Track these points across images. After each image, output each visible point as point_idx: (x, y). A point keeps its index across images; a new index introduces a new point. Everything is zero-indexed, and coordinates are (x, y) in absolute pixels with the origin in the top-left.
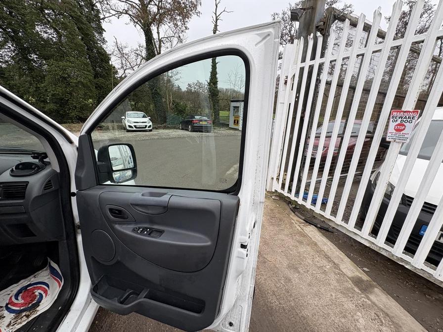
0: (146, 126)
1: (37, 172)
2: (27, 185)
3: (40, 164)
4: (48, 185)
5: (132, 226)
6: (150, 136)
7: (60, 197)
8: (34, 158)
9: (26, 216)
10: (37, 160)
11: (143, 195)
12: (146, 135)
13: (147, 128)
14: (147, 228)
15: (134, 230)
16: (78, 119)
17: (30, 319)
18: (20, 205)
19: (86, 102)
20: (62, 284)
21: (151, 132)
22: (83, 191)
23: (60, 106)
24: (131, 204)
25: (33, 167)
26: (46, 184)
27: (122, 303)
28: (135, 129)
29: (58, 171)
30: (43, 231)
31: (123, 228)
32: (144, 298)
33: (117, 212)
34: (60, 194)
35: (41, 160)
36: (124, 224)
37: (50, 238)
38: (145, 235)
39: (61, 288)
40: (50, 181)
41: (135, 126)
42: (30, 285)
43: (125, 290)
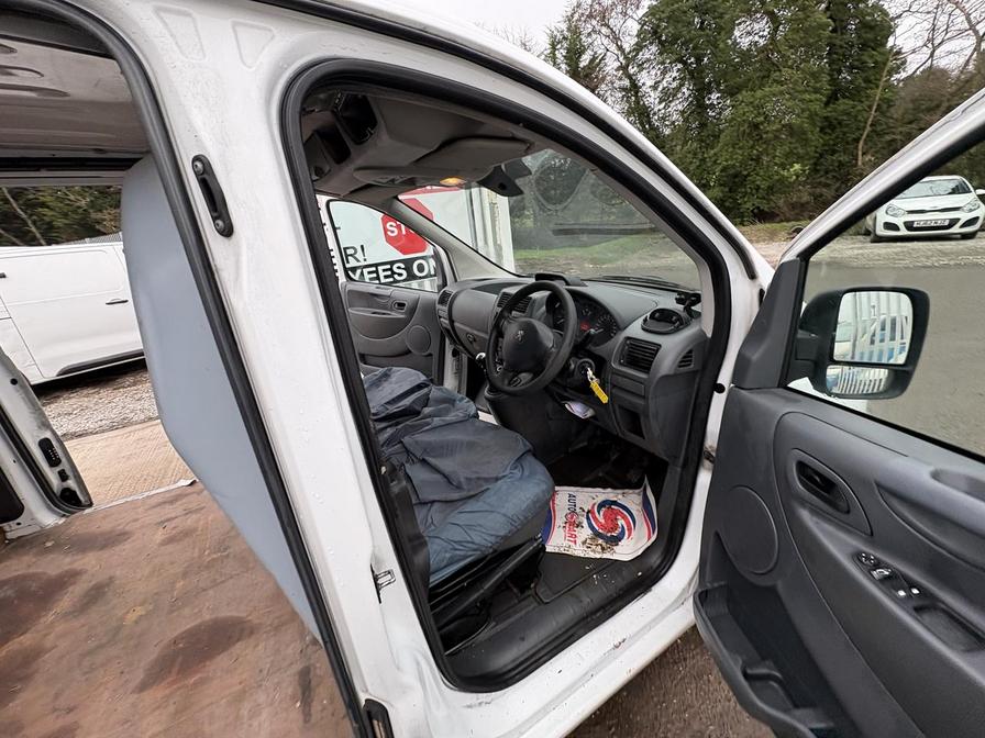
0: (953, 222)
1: (677, 330)
2: (658, 350)
3: (684, 315)
4: (686, 359)
5: (856, 543)
6: (958, 254)
7: (696, 386)
8: (679, 301)
9: (641, 402)
10: (681, 307)
11: (936, 476)
12: (944, 253)
13: (956, 229)
14: (912, 584)
15: (857, 557)
16: (755, 215)
17: (605, 556)
18: (640, 381)
19: (785, 173)
20: (654, 538)
21: (969, 243)
22: (743, 391)
23: (730, 191)
24: (878, 485)
25: (674, 318)
26: (684, 357)
27: (746, 676)
28: (904, 232)
29: (709, 335)
30: (656, 437)
31: (823, 530)
32: (812, 730)
33: (817, 479)
34: (697, 380)
35: (688, 309)
36: (829, 521)
37: (659, 450)
38: (897, 600)
39: (649, 544)
40: (690, 352)
41: (909, 226)
42: (615, 503)
43: (764, 659)
